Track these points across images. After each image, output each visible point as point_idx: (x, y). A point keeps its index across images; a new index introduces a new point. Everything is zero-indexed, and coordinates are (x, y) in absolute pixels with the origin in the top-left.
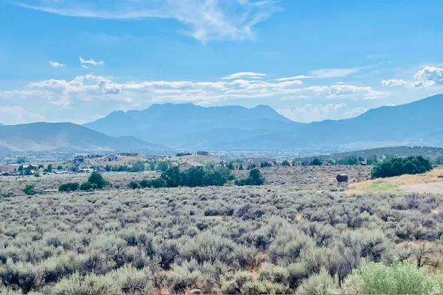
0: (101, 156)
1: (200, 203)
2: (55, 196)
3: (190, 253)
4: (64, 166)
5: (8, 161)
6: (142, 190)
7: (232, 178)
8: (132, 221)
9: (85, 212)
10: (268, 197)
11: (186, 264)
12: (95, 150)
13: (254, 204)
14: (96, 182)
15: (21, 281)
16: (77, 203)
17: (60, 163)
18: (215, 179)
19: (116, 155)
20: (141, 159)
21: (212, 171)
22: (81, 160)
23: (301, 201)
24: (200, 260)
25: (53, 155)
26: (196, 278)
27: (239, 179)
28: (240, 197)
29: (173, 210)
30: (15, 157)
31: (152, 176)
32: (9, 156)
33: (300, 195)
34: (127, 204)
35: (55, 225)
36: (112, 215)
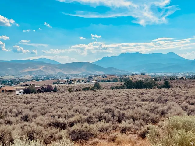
0: (99, 76)
1: (140, 95)
2: (80, 92)
3: (130, 117)
4: (85, 80)
5: (63, 78)
6: (116, 90)
7: (156, 85)
8: (109, 103)
9: (91, 99)
10: (172, 93)
11: (127, 121)
12: (97, 73)
13: (165, 96)
14: (97, 87)
15: (60, 126)
16: (88, 95)
17: (83, 79)
18: (148, 85)
19: (106, 75)
20: (116, 77)
21: (147, 82)
22: (92, 78)
23: (187, 95)
24: (134, 120)
25: (80, 75)
26: (131, 127)
27: (159, 85)
28: (159, 93)
29: (127, 99)
30: (65, 77)
31: (121, 84)
32: (63, 76)
33: (187, 93)
34: (109, 96)
35: (78, 104)
36: (102, 100)
